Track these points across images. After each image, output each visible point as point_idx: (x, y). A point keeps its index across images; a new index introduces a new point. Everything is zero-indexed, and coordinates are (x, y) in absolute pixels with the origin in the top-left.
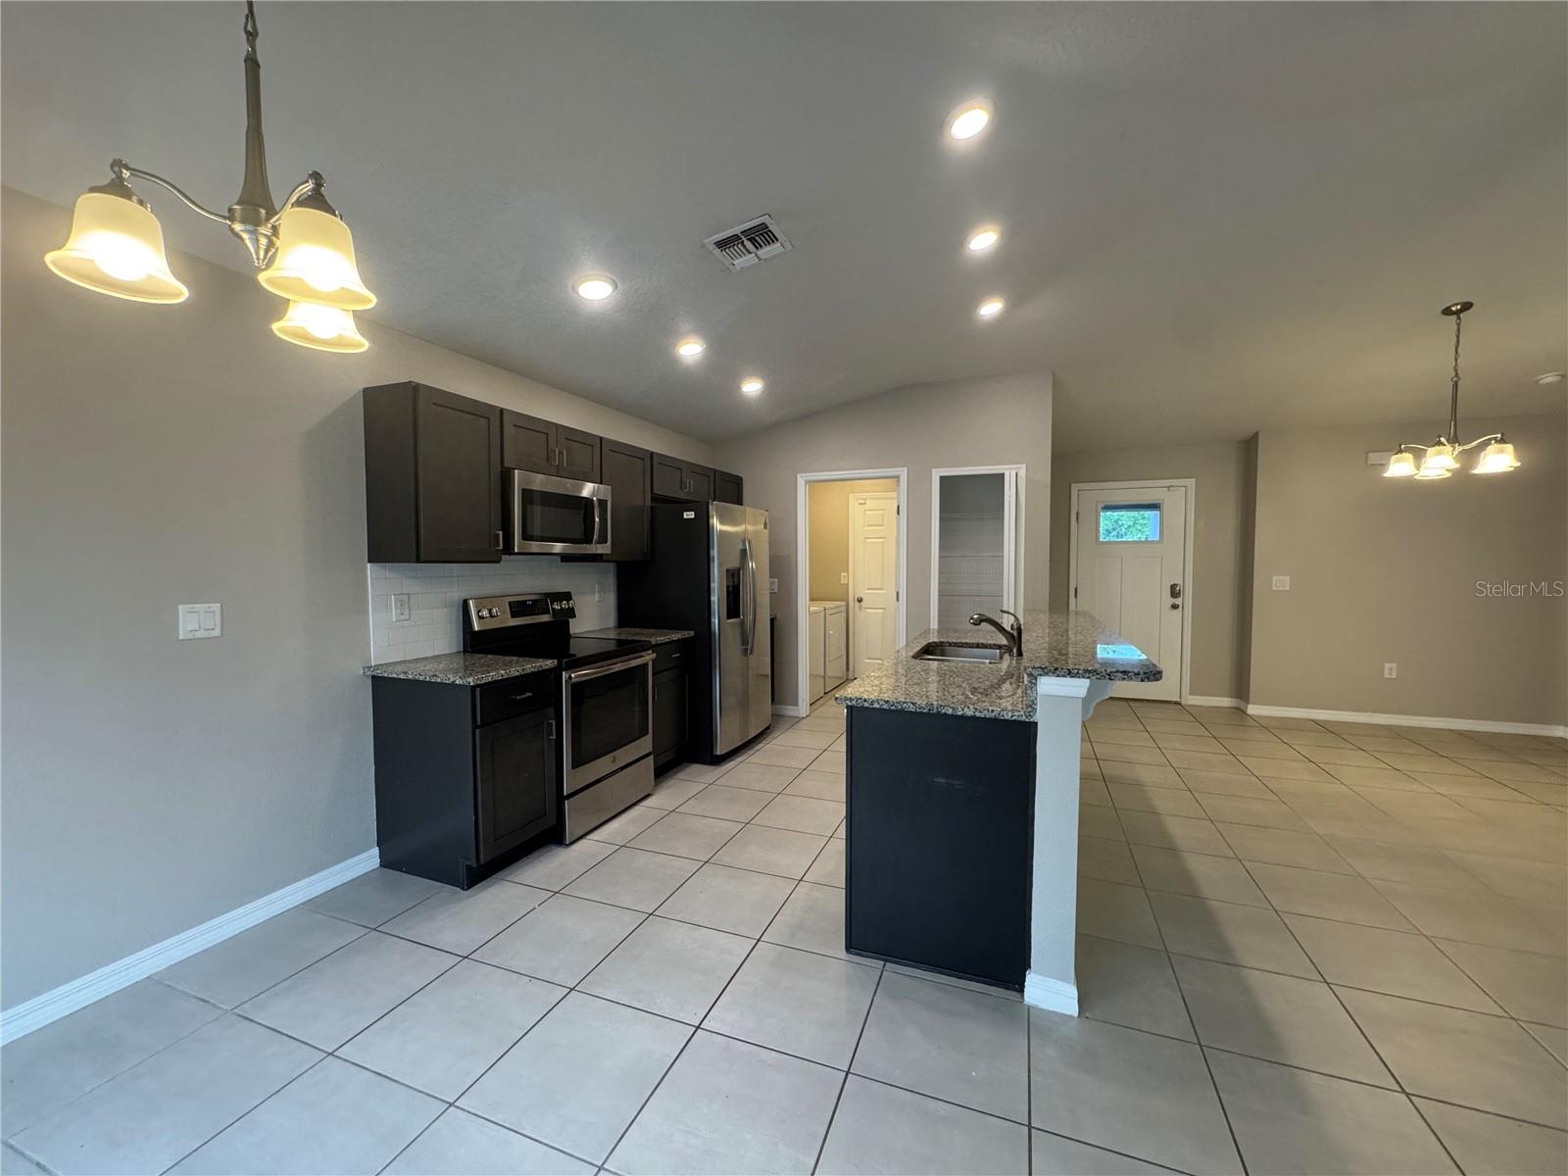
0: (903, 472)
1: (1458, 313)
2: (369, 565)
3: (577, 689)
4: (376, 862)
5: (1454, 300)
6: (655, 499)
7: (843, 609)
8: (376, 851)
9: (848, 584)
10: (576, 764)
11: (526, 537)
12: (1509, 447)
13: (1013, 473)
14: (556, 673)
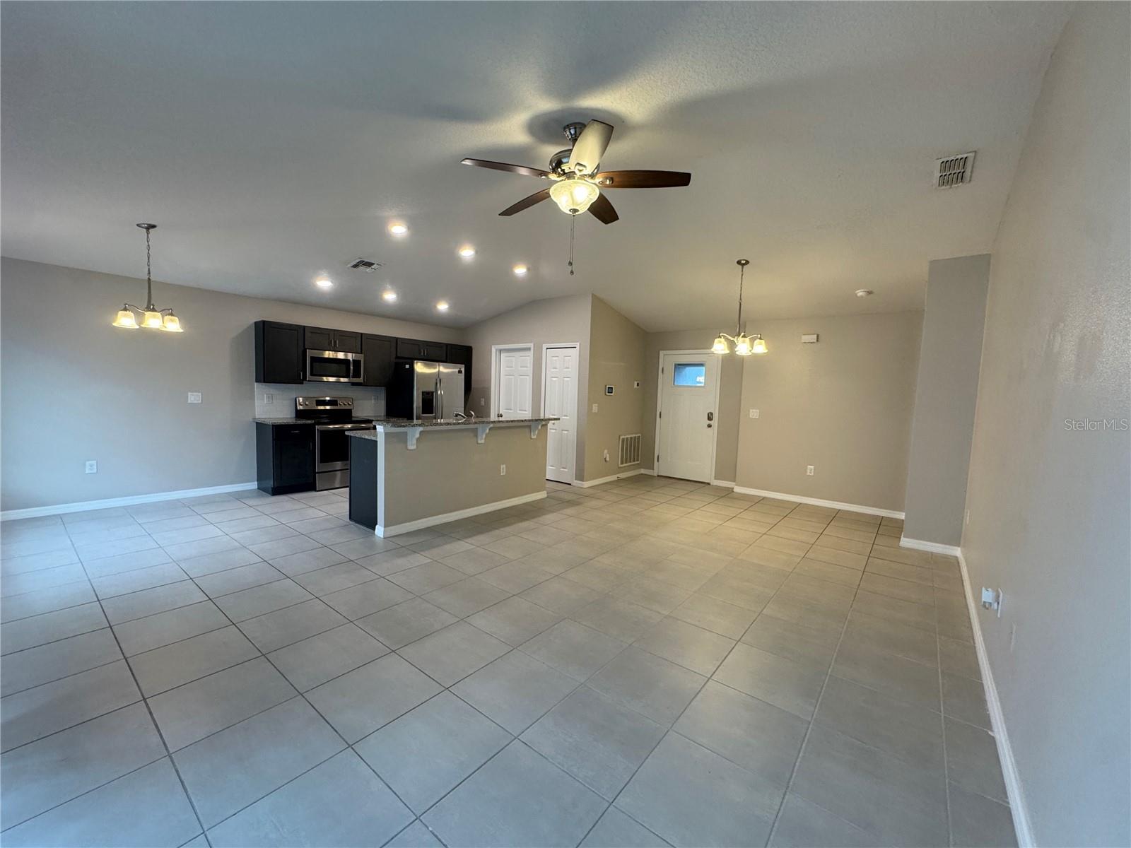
1: (744, 264)
2: (256, 384)
3: (323, 433)
4: (256, 487)
5: (743, 257)
6: (397, 357)
8: (256, 483)
10: (322, 462)
11: (312, 374)
12: (763, 341)
14: (313, 426)
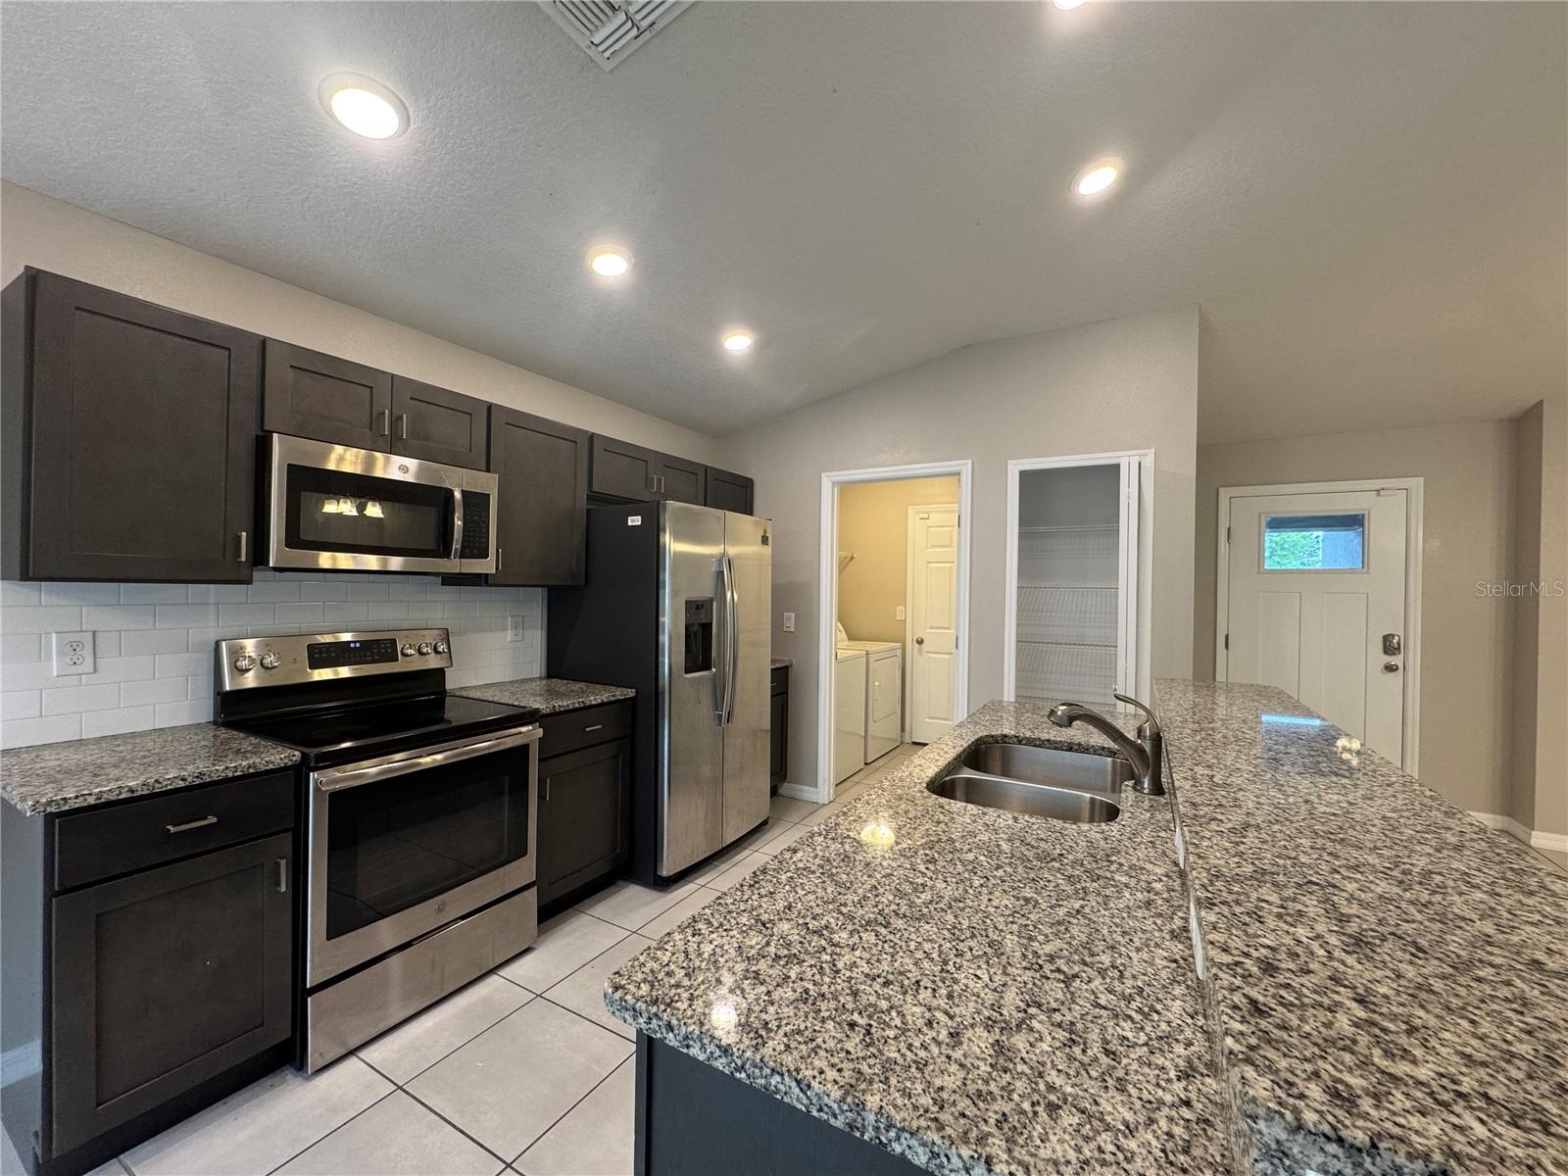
0: (965, 467)
7: (899, 653)
9: (905, 621)
10: (334, 931)
11: (289, 542)
13: (1135, 461)
14: (297, 775)
